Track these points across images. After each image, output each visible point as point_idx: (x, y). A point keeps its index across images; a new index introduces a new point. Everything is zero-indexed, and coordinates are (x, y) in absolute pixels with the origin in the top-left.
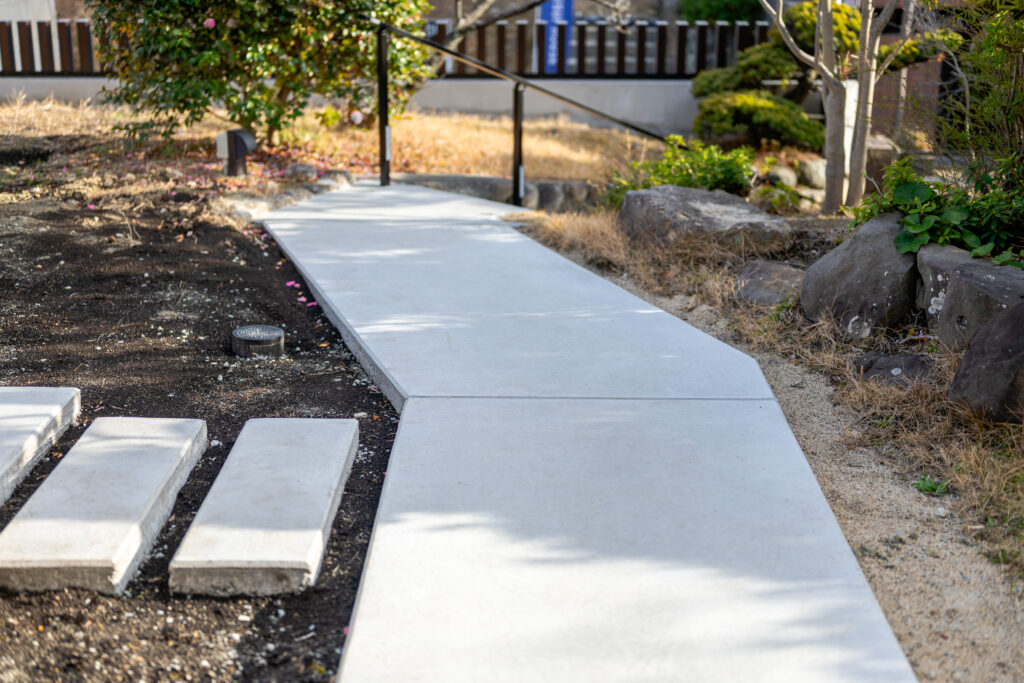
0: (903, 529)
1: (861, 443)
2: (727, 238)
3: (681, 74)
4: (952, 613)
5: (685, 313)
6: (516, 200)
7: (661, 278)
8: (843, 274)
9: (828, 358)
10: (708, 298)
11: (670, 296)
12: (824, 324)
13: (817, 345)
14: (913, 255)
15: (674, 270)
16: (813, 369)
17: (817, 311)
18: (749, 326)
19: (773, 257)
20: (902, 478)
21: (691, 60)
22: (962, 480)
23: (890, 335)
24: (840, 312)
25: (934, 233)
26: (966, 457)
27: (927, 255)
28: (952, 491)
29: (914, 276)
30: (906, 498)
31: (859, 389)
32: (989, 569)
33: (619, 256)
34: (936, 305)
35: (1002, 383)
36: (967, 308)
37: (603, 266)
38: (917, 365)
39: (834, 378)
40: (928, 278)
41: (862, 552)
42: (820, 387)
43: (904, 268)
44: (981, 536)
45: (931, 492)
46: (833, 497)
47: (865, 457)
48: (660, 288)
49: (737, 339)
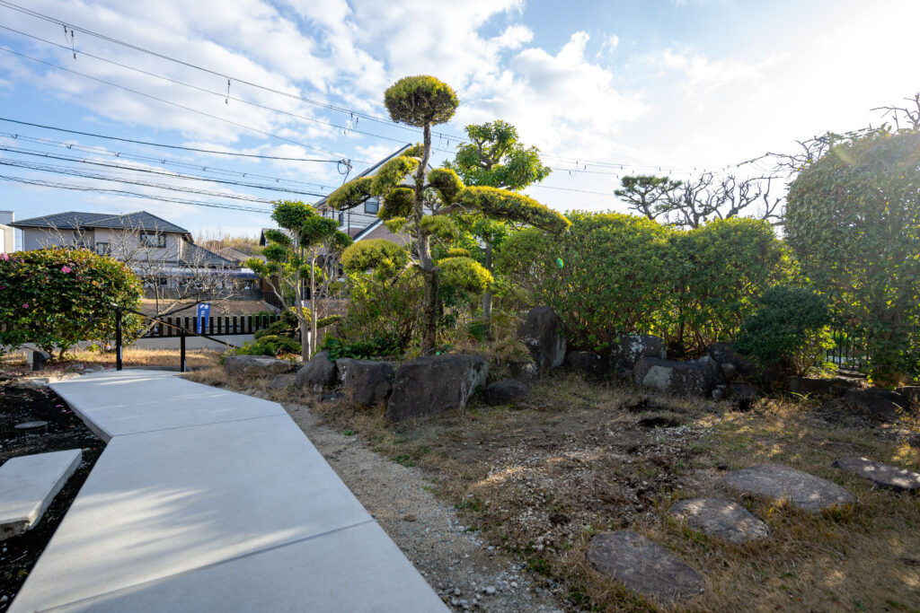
0: (342, 447)
1: (322, 424)
2: (267, 368)
3: (250, 332)
4: (363, 471)
5: (252, 394)
6: (182, 370)
7: (241, 385)
8: (311, 371)
9: (308, 400)
10: (261, 389)
11: (246, 390)
12: (305, 389)
13: (303, 396)
14: (334, 362)
15: (245, 383)
16: (302, 404)
17: (302, 385)
18: (276, 394)
19: (285, 373)
20: (339, 432)
21: (254, 329)
22: (360, 428)
23: (330, 389)
24: (311, 383)
25: (341, 354)
26: (361, 421)
27: (338, 361)
28: (357, 432)
29: (336, 370)
30: (341, 438)
31: (319, 406)
32: (374, 455)
33: (224, 380)
34: (343, 377)
35: (370, 393)
36: (355, 373)
37: (217, 384)
38: (339, 395)
39: (310, 405)
40: (340, 368)
41: (327, 457)
42: (306, 409)
43: (332, 366)
44: (369, 445)
45: (350, 434)
46: (313, 442)
47: (325, 429)
48: (240, 387)
49: (273, 399)
